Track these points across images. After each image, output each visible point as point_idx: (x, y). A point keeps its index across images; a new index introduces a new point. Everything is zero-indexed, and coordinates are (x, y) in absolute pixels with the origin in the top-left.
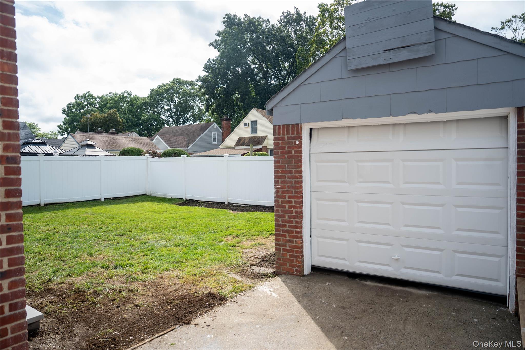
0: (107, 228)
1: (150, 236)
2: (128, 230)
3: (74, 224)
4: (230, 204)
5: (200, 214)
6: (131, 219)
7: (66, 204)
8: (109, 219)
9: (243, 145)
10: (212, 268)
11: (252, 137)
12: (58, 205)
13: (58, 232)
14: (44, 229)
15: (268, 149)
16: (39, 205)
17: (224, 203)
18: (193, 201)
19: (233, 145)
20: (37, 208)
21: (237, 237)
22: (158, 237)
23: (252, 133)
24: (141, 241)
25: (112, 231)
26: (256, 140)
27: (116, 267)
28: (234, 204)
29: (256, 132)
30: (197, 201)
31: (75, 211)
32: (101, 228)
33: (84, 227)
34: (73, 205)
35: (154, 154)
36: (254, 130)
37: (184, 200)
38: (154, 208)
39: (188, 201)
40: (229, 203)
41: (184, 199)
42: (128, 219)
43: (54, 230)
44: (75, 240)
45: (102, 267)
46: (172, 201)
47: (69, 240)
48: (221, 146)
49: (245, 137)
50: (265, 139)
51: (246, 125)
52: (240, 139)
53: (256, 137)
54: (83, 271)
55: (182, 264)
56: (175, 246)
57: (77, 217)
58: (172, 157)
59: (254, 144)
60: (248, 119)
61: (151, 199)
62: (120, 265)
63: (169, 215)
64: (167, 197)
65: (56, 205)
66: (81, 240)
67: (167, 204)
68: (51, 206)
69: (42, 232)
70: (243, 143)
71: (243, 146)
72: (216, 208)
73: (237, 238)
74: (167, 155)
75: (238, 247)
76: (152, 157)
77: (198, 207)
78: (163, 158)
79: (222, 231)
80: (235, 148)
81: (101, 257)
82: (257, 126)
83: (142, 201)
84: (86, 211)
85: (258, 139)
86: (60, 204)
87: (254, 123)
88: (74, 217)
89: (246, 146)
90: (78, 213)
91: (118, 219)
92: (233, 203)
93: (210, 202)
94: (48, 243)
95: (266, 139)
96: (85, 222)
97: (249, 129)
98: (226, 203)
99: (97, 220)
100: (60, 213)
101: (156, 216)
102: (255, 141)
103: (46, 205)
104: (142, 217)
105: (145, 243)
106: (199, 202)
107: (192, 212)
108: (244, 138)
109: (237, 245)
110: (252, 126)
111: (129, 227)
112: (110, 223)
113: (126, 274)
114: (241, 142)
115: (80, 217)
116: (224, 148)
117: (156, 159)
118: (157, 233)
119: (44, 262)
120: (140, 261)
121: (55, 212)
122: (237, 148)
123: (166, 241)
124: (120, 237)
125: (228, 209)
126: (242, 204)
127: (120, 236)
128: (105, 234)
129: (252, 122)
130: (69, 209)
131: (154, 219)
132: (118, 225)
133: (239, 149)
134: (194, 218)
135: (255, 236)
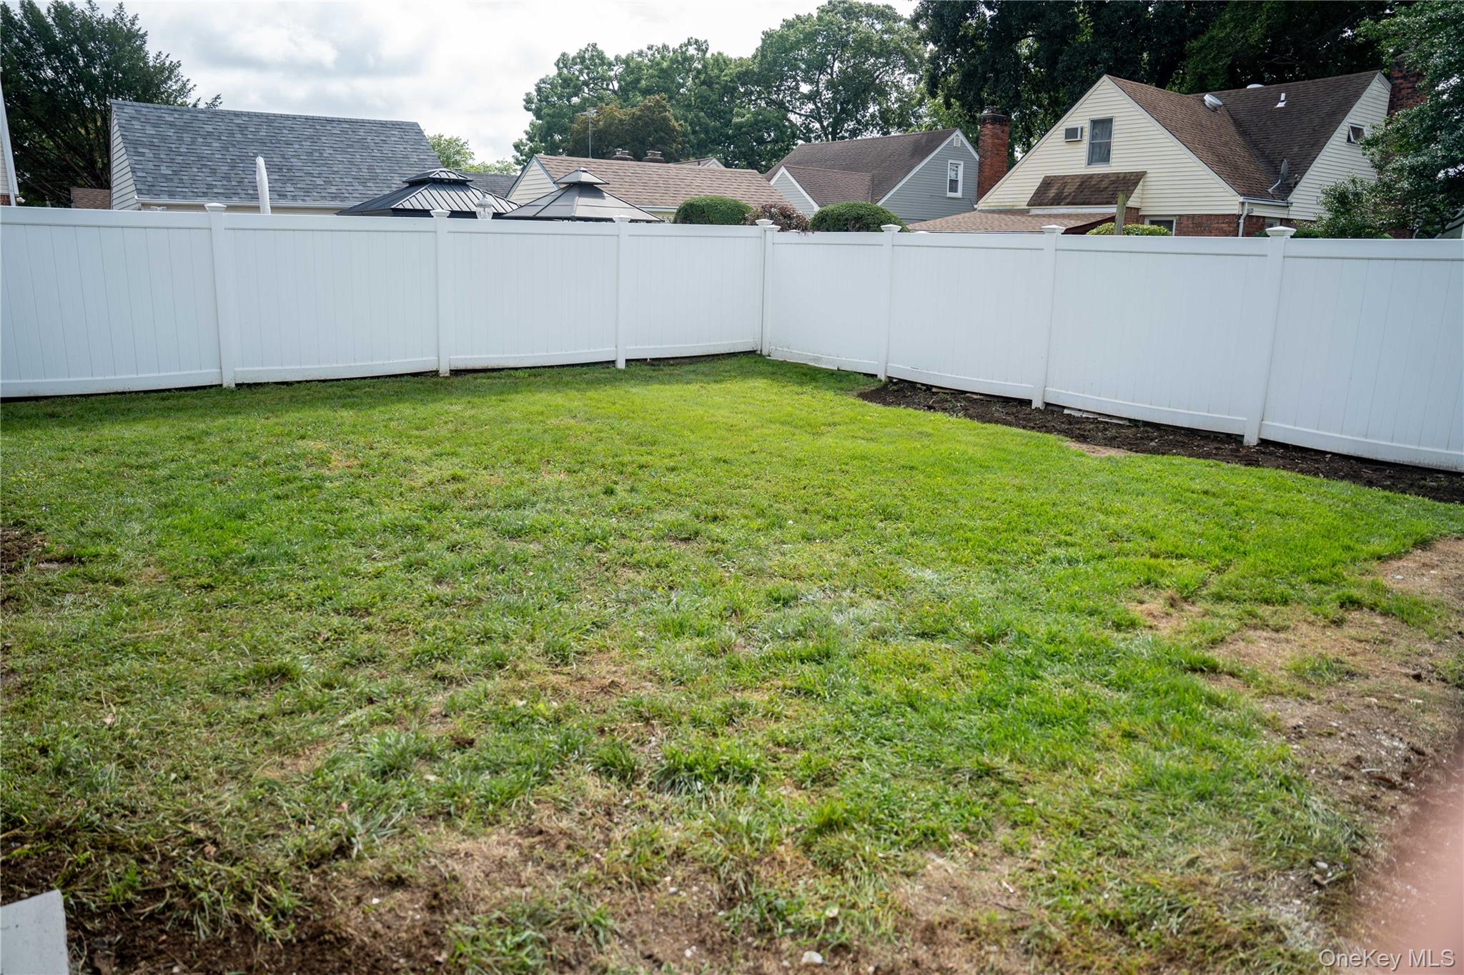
0: (632, 490)
1: (802, 556)
2: (710, 513)
3: (518, 462)
4: (1050, 408)
5: (963, 447)
6: (715, 453)
7: (512, 372)
8: (641, 444)
9: (1057, 201)
10: (1191, 863)
11: (1091, 177)
12: (489, 374)
13: (459, 494)
14: (424, 475)
15: (1144, 216)
16: (435, 373)
17: (1029, 402)
18: (912, 385)
19: (1022, 202)
20: (429, 381)
21: (1185, 599)
22: (836, 565)
23: (1091, 162)
24: (770, 585)
25: (648, 508)
26: (1104, 184)
27: (670, 777)
28: (1066, 412)
29: (1106, 158)
30: (929, 388)
31: (534, 403)
32: (609, 492)
33: (551, 478)
34: (532, 378)
35: (786, 220)
36: (1100, 152)
37: (880, 381)
38: (790, 409)
39: (895, 384)
40: (1047, 404)
41: (882, 377)
42: (706, 454)
43: (451, 487)
44: (513, 546)
45: (606, 769)
46: (839, 379)
47: (487, 541)
48: (981, 205)
49: (1064, 177)
50: (1136, 184)
51: (1072, 134)
52: (1047, 183)
53: (1106, 176)
54: (511, 795)
55: (1006, 795)
56: (923, 635)
57: (537, 429)
58: (847, 231)
59: (1098, 200)
60: (1080, 116)
61: (770, 369)
62: (690, 768)
63: (848, 443)
64: (824, 366)
65: (483, 374)
66: (534, 548)
67: (829, 395)
68: (469, 376)
69: (412, 489)
70: (1057, 194)
71: (1058, 204)
72: (1010, 424)
73: (1186, 607)
74: (825, 223)
75: (1232, 674)
76: (782, 230)
77: (939, 416)
78: (817, 233)
79: (1101, 558)
80: (1028, 211)
81: (603, 670)
82: (1110, 137)
83: (746, 374)
84: (567, 404)
85: (1113, 182)
86: (494, 374)
87: (1102, 126)
88: (527, 426)
89: (1068, 204)
90: (542, 413)
91: (669, 451)
92: (1064, 407)
93: (975, 397)
94: (414, 556)
95: (1141, 183)
96: (559, 455)
97: (1083, 148)
98: (1037, 403)
99: (600, 447)
100: (489, 408)
101: (803, 444)
102: (1100, 191)
103: (456, 373)
104: (755, 447)
105: (786, 604)
106: (934, 390)
107: (929, 435)
108: (1063, 180)
109: (1218, 656)
110: (1093, 137)
111: (711, 493)
112: (641, 467)
113: (725, 859)
114: (1052, 193)
115: (545, 431)
116: (993, 212)
117: (792, 235)
118: (824, 538)
119: (361, 680)
120: (783, 730)
121: (476, 400)
122: (1036, 211)
123: (879, 598)
124: (683, 546)
125: (1060, 432)
126: (1099, 414)
127: (682, 540)
128: (624, 525)
129: (1095, 123)
130: (517, 393)
131: (800, 460)
132: (671, 478)
133: (1044, 216)
134: (950, 467)
135: (1267, 602)
